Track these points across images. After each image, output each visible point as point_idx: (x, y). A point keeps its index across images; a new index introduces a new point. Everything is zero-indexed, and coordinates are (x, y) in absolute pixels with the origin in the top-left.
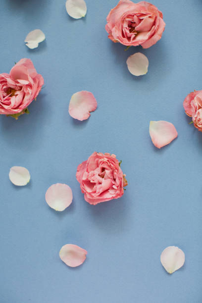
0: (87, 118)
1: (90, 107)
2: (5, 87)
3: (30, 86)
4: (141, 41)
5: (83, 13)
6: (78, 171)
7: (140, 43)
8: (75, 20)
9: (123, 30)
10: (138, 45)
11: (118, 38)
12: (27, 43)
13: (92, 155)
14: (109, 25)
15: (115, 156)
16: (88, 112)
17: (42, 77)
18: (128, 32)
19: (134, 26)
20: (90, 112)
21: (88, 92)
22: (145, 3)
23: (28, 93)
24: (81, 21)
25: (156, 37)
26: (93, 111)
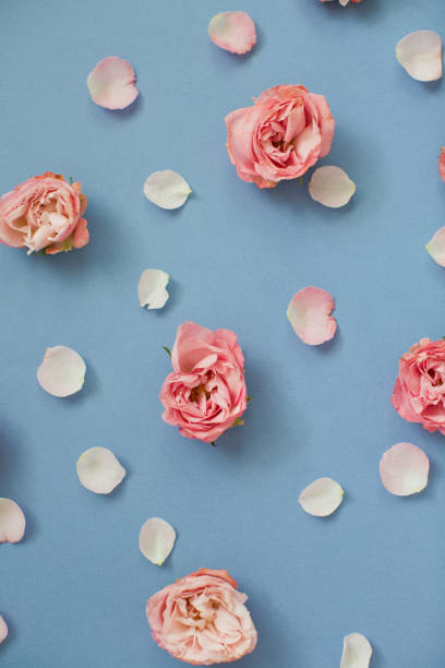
0: (335, 328)
1: (324, 308)
2: (187, 395)
3: (221, 358)
4: (316, 150)
5: (184, 189)
6: (397, 409)
7: (317, 154)
8: (181, 208)
9: (273, 158)
10: (316, 160)
11: (278, 175)
12: (147, 306)
13: (400, 368)
14: (245, 170)
15: (427, 339)
16: (327, 317)
17: (225, 331)
18: (281, 155)
19: (280, 139)
20: (330, 315)
21: (302, 290)
22: (266, 94)
23: (229, 369)
24: (192, 203)
25: (328, 125)
26: (333, 310)
